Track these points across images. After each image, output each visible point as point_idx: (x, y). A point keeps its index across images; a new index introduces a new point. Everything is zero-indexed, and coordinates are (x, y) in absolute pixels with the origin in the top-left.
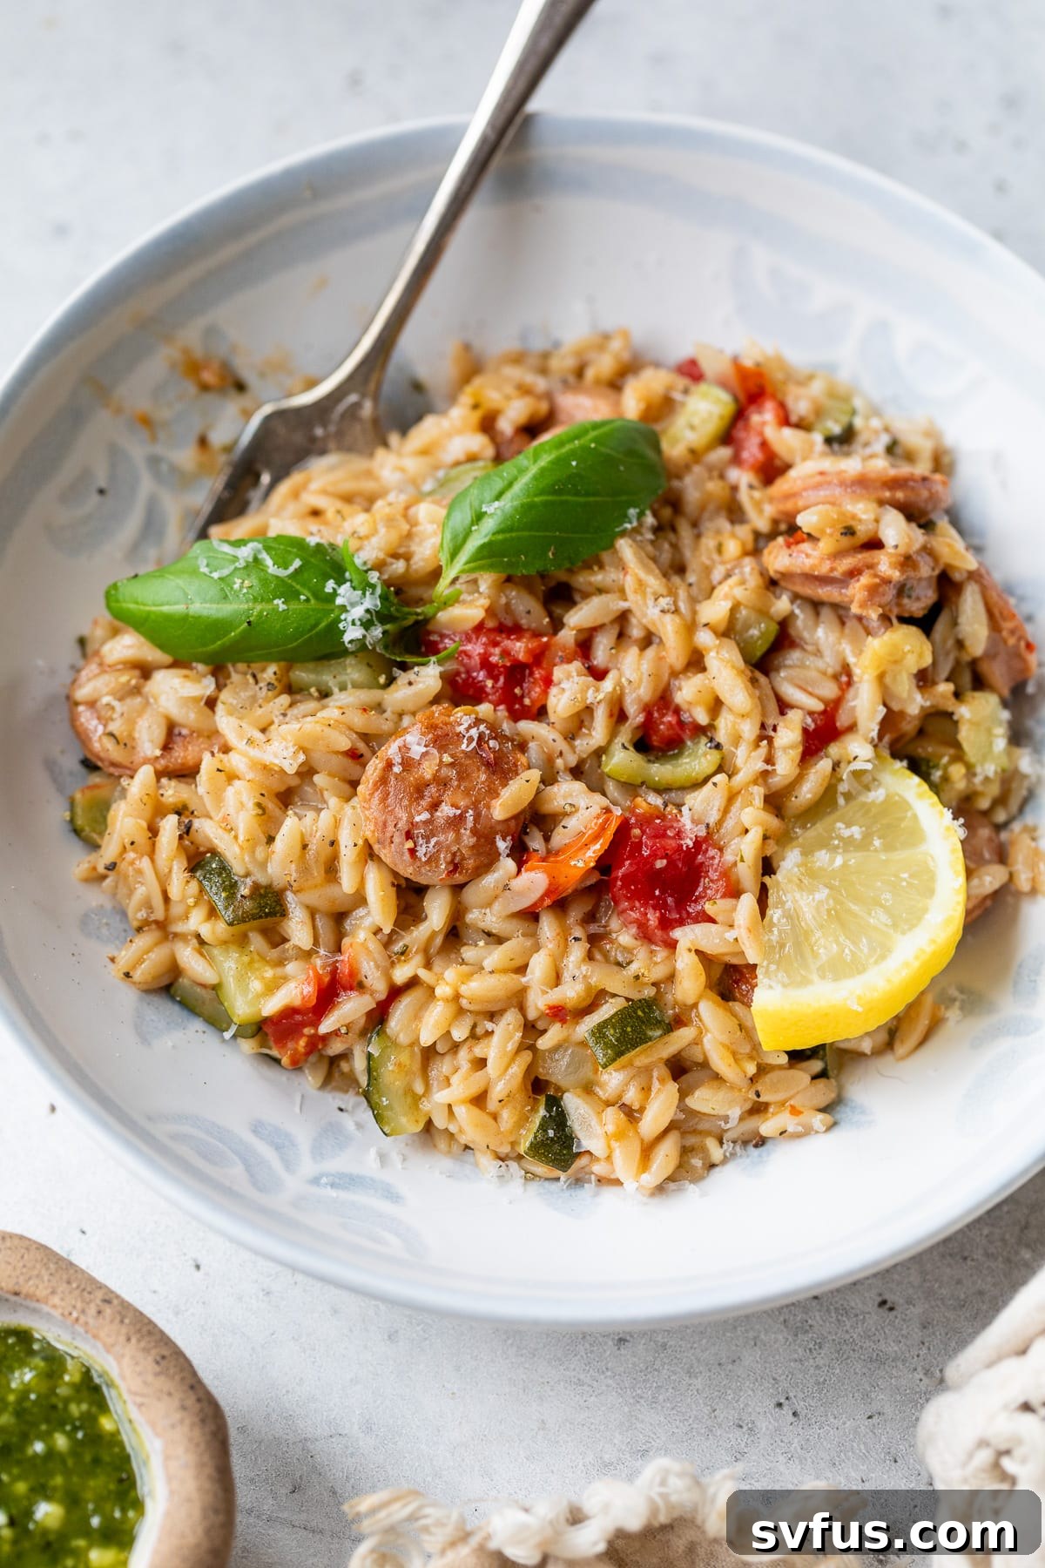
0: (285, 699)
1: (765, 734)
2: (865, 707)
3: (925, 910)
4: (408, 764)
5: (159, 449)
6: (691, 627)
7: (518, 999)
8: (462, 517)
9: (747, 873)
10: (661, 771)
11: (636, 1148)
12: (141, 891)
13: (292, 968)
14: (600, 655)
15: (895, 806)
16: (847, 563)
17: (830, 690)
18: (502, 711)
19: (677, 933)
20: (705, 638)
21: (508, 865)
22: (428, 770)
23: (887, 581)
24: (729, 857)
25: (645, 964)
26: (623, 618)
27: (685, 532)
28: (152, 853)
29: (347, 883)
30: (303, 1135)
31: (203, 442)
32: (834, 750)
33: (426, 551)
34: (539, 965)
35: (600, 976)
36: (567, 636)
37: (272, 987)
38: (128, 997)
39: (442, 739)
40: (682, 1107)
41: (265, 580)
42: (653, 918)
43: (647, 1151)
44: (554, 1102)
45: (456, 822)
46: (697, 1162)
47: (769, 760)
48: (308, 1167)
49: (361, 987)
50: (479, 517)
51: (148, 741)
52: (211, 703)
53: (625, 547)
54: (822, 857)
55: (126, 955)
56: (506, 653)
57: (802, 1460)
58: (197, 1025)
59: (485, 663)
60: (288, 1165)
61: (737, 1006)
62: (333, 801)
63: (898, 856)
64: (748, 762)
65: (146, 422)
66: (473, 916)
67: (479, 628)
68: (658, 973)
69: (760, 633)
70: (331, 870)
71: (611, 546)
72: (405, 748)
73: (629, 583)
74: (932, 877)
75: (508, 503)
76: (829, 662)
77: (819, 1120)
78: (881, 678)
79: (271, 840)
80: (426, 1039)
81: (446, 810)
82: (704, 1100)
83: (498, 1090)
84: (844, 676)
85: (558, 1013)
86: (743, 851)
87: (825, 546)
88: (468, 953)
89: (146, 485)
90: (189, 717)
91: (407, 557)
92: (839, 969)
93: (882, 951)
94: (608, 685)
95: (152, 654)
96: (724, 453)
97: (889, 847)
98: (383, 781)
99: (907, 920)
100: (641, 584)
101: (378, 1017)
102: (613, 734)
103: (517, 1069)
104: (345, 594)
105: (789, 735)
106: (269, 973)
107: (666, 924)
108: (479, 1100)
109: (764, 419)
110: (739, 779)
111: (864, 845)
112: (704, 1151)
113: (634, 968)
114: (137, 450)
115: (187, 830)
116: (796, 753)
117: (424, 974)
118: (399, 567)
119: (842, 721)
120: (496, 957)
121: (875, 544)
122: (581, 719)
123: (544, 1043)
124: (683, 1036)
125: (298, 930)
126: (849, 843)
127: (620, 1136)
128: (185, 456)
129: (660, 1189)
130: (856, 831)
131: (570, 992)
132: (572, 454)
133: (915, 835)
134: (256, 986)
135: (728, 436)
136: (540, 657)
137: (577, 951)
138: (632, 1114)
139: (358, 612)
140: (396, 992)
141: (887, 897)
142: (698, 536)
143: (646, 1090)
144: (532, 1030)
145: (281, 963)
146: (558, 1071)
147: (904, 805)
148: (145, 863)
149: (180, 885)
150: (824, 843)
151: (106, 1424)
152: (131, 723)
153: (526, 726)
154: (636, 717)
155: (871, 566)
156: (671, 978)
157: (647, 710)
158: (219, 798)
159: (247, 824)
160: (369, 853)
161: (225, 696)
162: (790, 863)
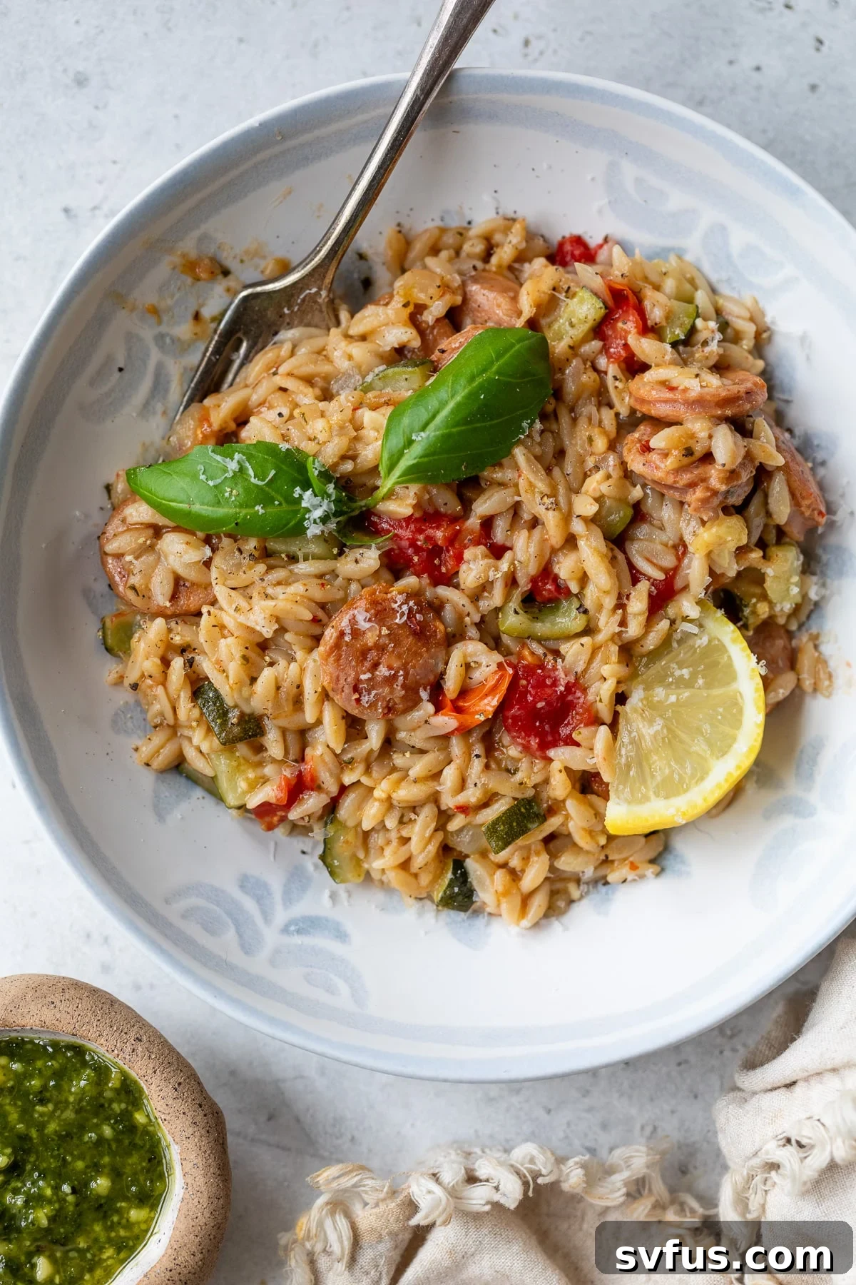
0: (261, 568)
1: (620, 605)
2: (696, 574)
3: (734, 739)
4: (356, 633)
5: (163, 329)
6: (567, 518)
7: (435, 798)
8: (396, 441)
9: (604, 711)
10: (541, 628)
11: (518, 901)
12: (156, 707)
13: (269, 770)
14: (499, 535)
15: (716, 648)
16: (686, 478)
17: (669, 561)
18: (425, 579)
19: (552, 753)
20: (578, 527)
21: (430, 708)
22: (370, 639)
23: (715, 493)
24: (591, 697)
25: (528, 773)
26: (516, 509)
27: (565, 420)
28: (164, 682)
29: (310, 716)
30: (276, 882)
31: (197, 317)
32: (671, 610)
33: (370, 452)
34: (450, 774)
35: (494, 782)
36: (473, 522)
37: (253, 786)
38: (147, 780)
39: (381, 613)
40: (552, 869)
41: (249, 489)
42: (534, 742)
43: (526, 900)
44: (459, 865)
45: (391, 680)
46: (562, 904)
47: (623, 623)
48: (281, 915)
49: (319, 788)
50: (410, 443)
51: (161, 596)
52: (207, 564)
53: (519, 453)
54: (659, 693)
55: (146, 750)
56: (429, 539)
57: (630, 1097)
58: (198, 793)
59: (413, 543)
60: (267, 916)
61: (593, 798)
62: (299, 655)
63: (716, 692)
64: (607, 625)
65: (155, 311)
66: (402, 735)
67: (408, 520)
68: (537, 779)
69: (619, 517)
70: (298, 702)
71: (509, 453)
72: (353, 621)
73: (522, 483)
74: (741, 711)
75: (431, 433)
76: (669, 536)
77: (650, 871)
78: (709, 555)
79: (253, 680)
80: (366, 826)
81: (383, 671)
82: (567, 863)
83: (418, 862)
84: (680, 548)
85: (464, 809)
86: (601, 693)
87: (670, 463)
88: (398, 760)
89: (155, 355)
90: (190, 575)
91: (354, 458)
92: (671, 788)
93: (701, 773)
94: (504, 565)
95: (162, 521)
96: (596, 344)
97: (708, 686)
98: (337, 645)
99: (722, 747)
100: (531, 485)
101: (331, 808)
102: (507, 598)
103: (432, 848)
104: (308, 498)
105: (638, 604)
106: (251, 775)
107: (544, 746)
108: (405, 865)
109: (628, 326)
110: (601, 637)
111: (689, 684)
112: (566, 892)
113: (519, 776)
114: (148, 333)
115: (190, 663)
116: (643, 619)
117: (365, 780)
118: (348, 466)
119: (679, 583)
120: (419, 767)
121: (708, 457)
122: (485, 587)
123: (453, 826)
124: (554, 823)
125: (273, 744)
126: (681, 683)
127: (506, 893)
128: (184, 330)
129: (536, 925)
130: (685, 672)
131: (472, 795)
132: (481, 388)
133: (729, 674)
134: (243, 785)
135: (600, 330)
136: (452, 540)
137: (477, 765)
138: (515, 875)
139: (318, 513)
140: (343, 789)
141: (706, 728)
142: (575, 421)
143: (526, 860)
144: (443, 817)
145: (260, 764)
146: (463, 844)
147: (722, 648)
148: (160, 690)
149: (186, 709)
150: (661, 680)
151: (140, 1118)
152: (148, 577)
153: (443, 591)
154: (524, 584)
155: (704, 480)
156: (546, 781)
157: (534, 580)
158: (215, 646)
159: (235, 668)
160: (325, 696)
161: (217, 561)
162: (637, 697)
